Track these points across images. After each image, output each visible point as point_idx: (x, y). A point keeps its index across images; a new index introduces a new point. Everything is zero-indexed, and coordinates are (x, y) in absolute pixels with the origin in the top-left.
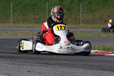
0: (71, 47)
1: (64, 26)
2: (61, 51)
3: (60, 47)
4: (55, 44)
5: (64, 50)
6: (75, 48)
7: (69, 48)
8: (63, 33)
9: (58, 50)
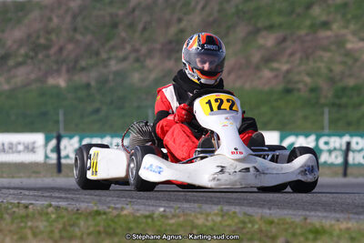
0: (255, 168)
1: (228, 101)
2: (222, 181)
3: (219, 169)
4: (202, 158)
5: (232, 177)
6: (268, 169)
7: (247, 170)
8: (226, 122)
9: (214, 179)
